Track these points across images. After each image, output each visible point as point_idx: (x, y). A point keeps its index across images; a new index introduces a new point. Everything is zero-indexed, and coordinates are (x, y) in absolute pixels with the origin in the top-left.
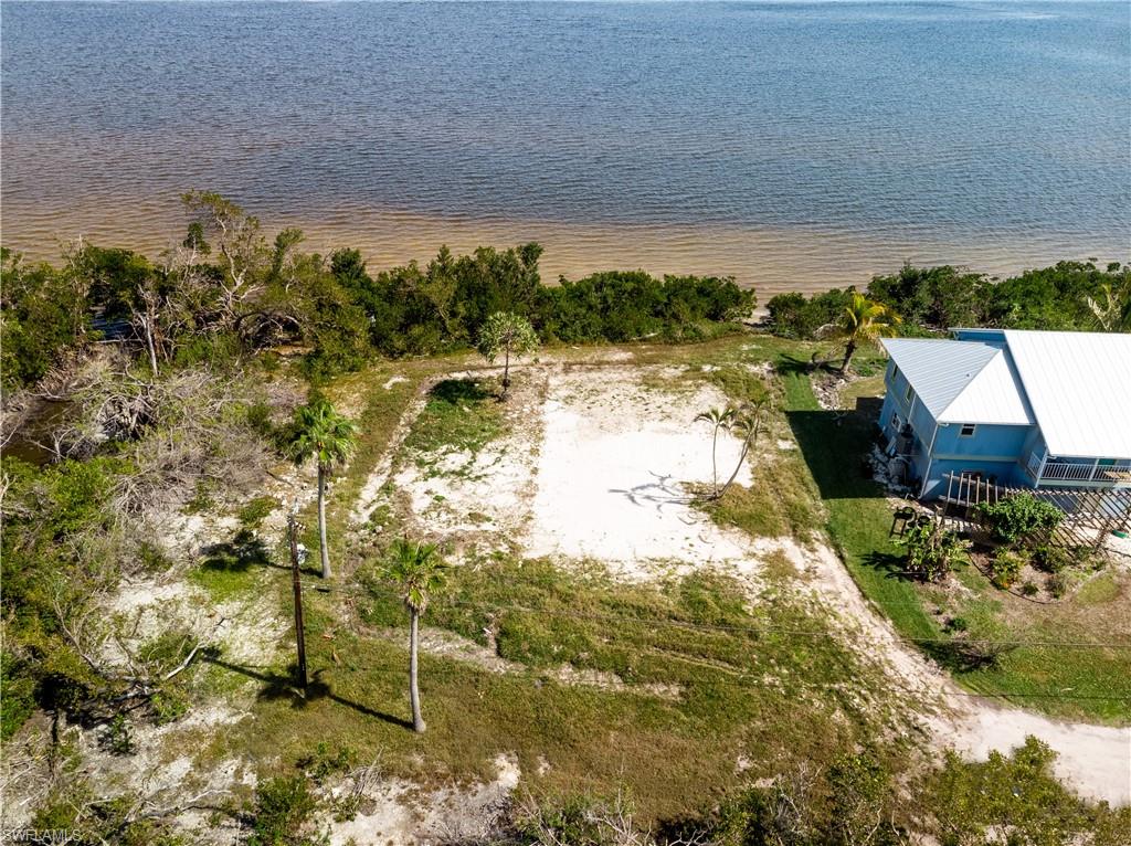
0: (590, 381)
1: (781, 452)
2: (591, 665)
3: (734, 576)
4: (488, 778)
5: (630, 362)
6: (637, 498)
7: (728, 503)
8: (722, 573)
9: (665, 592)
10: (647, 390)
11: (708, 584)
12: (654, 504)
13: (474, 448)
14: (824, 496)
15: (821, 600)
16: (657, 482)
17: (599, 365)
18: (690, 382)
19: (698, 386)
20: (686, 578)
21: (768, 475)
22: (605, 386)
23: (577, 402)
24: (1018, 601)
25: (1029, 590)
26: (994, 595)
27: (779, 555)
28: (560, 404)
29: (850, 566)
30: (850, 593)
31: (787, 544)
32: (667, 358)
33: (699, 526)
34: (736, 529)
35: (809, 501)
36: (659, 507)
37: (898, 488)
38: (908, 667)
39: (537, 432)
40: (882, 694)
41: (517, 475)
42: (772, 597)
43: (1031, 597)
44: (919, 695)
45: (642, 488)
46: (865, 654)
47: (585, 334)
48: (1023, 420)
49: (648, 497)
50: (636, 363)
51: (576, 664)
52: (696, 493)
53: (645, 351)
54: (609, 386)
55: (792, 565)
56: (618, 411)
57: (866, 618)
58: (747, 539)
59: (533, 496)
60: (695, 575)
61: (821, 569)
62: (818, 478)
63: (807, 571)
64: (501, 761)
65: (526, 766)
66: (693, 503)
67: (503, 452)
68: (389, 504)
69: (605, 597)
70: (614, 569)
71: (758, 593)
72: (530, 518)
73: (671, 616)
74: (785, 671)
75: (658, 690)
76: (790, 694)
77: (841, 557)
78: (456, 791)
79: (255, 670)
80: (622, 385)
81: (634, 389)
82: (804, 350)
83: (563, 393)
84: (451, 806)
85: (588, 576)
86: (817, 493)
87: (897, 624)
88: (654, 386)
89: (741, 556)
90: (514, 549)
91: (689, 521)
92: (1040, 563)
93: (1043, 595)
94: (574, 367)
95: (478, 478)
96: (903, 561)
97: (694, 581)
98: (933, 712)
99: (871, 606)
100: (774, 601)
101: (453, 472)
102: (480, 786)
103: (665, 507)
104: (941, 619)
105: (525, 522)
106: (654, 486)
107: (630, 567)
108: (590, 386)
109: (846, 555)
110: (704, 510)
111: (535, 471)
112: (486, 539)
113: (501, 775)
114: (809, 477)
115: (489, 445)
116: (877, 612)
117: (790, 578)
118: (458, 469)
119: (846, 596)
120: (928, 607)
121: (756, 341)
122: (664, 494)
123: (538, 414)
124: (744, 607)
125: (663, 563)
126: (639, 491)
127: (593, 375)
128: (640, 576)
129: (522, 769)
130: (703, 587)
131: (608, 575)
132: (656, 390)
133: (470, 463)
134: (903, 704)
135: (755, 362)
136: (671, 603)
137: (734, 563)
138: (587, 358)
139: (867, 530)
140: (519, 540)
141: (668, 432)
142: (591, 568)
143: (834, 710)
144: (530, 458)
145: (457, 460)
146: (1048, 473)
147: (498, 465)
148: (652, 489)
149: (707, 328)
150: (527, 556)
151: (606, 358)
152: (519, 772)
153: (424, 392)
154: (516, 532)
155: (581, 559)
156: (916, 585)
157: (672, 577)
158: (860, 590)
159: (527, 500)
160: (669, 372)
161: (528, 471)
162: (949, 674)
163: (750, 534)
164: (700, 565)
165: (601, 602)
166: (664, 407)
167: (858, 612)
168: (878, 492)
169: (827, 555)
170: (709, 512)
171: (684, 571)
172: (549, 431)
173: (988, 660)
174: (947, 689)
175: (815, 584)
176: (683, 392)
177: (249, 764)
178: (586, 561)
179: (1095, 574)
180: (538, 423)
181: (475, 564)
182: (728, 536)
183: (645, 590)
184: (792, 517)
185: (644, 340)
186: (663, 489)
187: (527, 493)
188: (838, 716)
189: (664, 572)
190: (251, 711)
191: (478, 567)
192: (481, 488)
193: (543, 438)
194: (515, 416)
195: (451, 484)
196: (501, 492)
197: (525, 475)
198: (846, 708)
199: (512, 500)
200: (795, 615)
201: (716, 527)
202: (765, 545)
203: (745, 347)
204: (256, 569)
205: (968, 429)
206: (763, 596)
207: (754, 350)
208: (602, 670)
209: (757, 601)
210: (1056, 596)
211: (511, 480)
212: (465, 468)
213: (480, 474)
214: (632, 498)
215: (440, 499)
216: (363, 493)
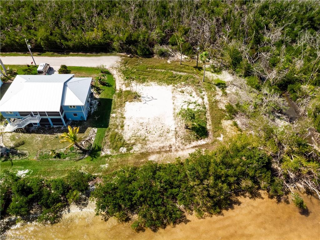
1: (116, 112)
5: (150, 153)
6: (151, 98)
9: (148, 81)
12: (148, 97)
14: (112, 100)
16: (147, 102)
17: (160, 151)
21: (122, 105)
23: (166, 130)
28: (170, 129)
29: (115, 86)
31: (124, 90)
33: (140, 92)
35: (116, 99)
39: (175, 116)
41: (177, 102)
49: (149, 98)
52: (139, 99)
56: (155, 126)
59: (173, 97)
61: (120, 85)
64: (170, 63)
66: (139, 96)
68: (200, 93)
70: (156, 84)
78: (174, 60)
80: (153, 140)
81: (149, 137)
83: (170, 135)
85: (161, 83)
87: (113, 77)
90: (174, 86)
95: (185, 102)
96: (105, 85)
97: (143, 82)
99: (115, 79)
101: (191, 103)
104: (105, 77)
105: (173, 91)
111: (173, 103)
112: (179, 87)
114: (113, 104)
118: (190, 104)
122: (146, 99)
123: (176, 123)
125: (148, 85)
126: (151, 100)
128: (152, 83)
133: (188, 106)
137: (135, 85)
138: (164, 154)
139: (108, 91)
140: (174, 88)
141: (142, 118)
144: (175, 107)
145: (192, 107)
147: (182, 105)
150: (171, 85)
151: (158, 155)
155: (162, 86)
158: (115, 82)
161: (175, 103)
162: (109, 71)
164: (141, 85)
166: (142, 128)
167: (118, 78)
169: (118, 88)
171: (144, 84)
172: (172, 117)
173: (102, 72)
175: (123, 83)
176: (135, 136)
180: (175, 119)
181: (180, 82)
186: (146, 100)
189: (148, 84)
192: (183, 99)
194: (182, 121)
195: (190, 101)
196: (179, 98)
197: (175, 102)
211: (178, 101)
212: (189, 105)
213: (185, 103)
214: (152, 98)
215: (191, 96)
216: (207, 98)
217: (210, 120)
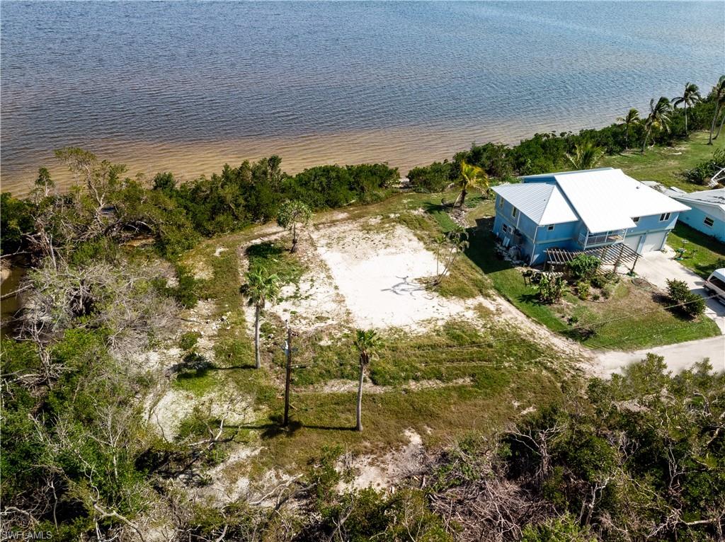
0: (335, 232)
1: (454, 254)
2: (424, 378)
3: (466, 320)
4: (407, 443)
5: (349, 218)
6: (397, 291)
7: (444, 285)
8: (460, 320)
10: (368, 233)
11: (457, 327)
12: (408, 293)
13: (295, 281)
14: (486, 273)
15: (510, 322)
16: (403, 281)
17: (333, 223)
18: (387, 225)
19: (394, 226)
20: (444, 326)
21: (454, 267)
22: (344, 235)
23: (335, 246)
24: (593, 304)
25: (596, 298)
26: (583, 304)
27: (480, 305)
28: (326, 248)
29: (515, 304)
30: (521, 317)
31: (480, 299)
32: (368, 213)
33: (436, 300)
34: (454, 297)
35: (479, 277)
36: (411, 293)
37: (518, 262)
38: (561, 344)
39: (323, 266)
40: (557, 359)
41: (328, 292)
42: (488, 326)
43: (598, 301)
44: (572, 355)
45: (397, 285)
46: (543, 343)
47: (317, 206)
48: (575, 218)
49: (403, 290)
50: (353, 218)
51: (416, 379)
52: (425, 283)
53: (353, 211)
54: (346, 234)
55: (489, 309)
56: (359, 246)
57: (534, 327)
58: (462, 301)
59: (344, 301)
60: (447, 323)
61: (503, 308)
62: (478, 264)
63: (497, 310)
64: (407, 433)
65: (421, 432)
66: (427, 289)
67: (312, 280)
68: (268, 321)
69: (412, 344)
70: (407, 330)
71: (481, 326)
72: (350, 313)
73: (448, 346)
74: (512, 359)
75: (460, 381)
76: (520, 368)
77: (509, 301)
78: (394, 452)
79: (249, 425)
80: (353, 232)
81: (361, 234)
82: (435, 198)
83: (323, 242)
84: (396, 460)
85: (397, 336)
86: (481, 272)
87: (548, 327)
88: (370, 230)
89: (463, 310)
91: (430, 298)
92: (595, 284)
93: (602, 299)
94: (320, 226)
95: (307, 297)
96: (538, 296)
97: (450, 327)
98: (580, 361)
99: (533, 321)
100: (490, 328)
101: (291, 297)
102: (405, 447)
103: (414, 293)
104: (565, 320)
105: (348, 316)
106: (402, 283)
107: (414, 327)
108: (336, 236)
109: (510, 299)
110: (435, 291)
111: (336, 288)
112: (335, 328)
113: (411, 439)
114: (474, 265)
115: (302, 278)
116: (537, 323)
117: (491, 316)
118: (293, 295)
119: (520, 318)
120: (558, 315)
121: (409, 197)
122: (409, 287)
123: (318, 256)
124: (479, 334)
125: (429, 321)
126: (396, 288)
127: (333, 229)
128: (422, 331)
129: (420, 434)
130: (455, 328)
131: (405, 333)
132: (372, 232)
133: (297, 290)
134: (567, 361)
135: (414, 208)
136: (444, 339)
137: (462, 314)
138: (324, 220)
139: (514, 285)
140: (351, 325)
141: (393, 254)
142: (396, 332)
143: (542, 371)
144: (329, 281)
145: (289, 290)
146: (589, 242)
147: (314, 289)
148: (402, 285)
149: (382, 193)
151: (334, 218)
152: (419, 436)
153: (242, 255)
154: (347, 321)
155: (388, 329)
156: (548, 307)
157: (437, 327)
158: (525, 314)
159: (342, 304)
160: (374, 221)
161: (333, 289)
162: (579, 343)
163: (462, 298)
164: (447, 318)
165: (411, 347)
166: (384, 241)
167: (529, 325)
168: (510, 266)
169: (501, 300)
170: (438, 291)
171: (440, 323)
172: (330, 264)
173: (591, 332)
174: (581, 350)
175: (503, 316)
176: (387, 231)
177: (280, 471)
178: (391, 329)
179: (617, 285)
180: (321, 261)
181: (337, 342)
182: (452, 301)
183: (429, 337)
184: (477, 286)
185: (350, 205)
186: (408, 284)
187: (340, 300)
188: (544, 372)
189: (432, 326)
190: (262, 445)
191: (339, 344)
192: (314, 303)
193: (329, 269)
194: (306, 259)
195: (294, 304)
196: (325, 302)
197: (333, 292)
198: (546, 368)
199: (334, 305)
200: (503, 333)
201: (444, 298)
202: (471, 302)
203: (405, 201)
204: (211, 373)
205: (551, 227)
206: (484, 326)
207: (410, 202)
208: (429, 379)
209: (483, 330)
210: (607, 298)
211: (326, 295)
212: (296, 293)
213: (307, 295)
214: (395, 292)
215: (294, 313)
216: (246, 318)
217: (241, 275)
